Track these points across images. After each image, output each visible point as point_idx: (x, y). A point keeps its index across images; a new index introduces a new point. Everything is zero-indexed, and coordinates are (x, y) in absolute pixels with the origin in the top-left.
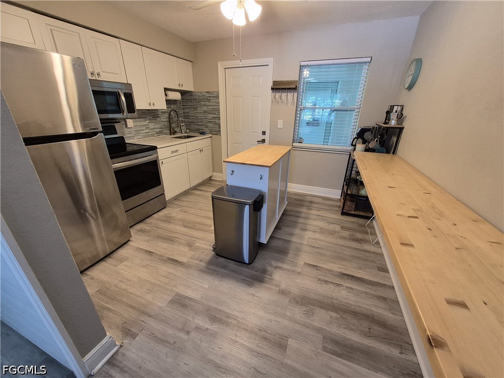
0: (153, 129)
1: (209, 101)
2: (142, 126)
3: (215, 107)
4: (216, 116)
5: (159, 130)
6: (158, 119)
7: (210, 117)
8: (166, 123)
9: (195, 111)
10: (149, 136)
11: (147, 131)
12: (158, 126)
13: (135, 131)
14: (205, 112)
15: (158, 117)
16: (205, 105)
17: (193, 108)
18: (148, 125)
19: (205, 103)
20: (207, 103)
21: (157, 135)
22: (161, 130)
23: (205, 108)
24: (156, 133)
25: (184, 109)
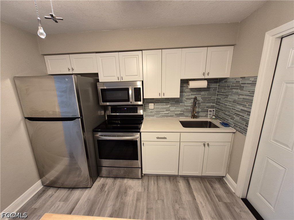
0: (174, 111)
1: (241, 88)
2: (163, 108)
3: (248, 97)
4: (246, 109)
5: (180, 112)
6: (181, 104)
7: (238, 108)
8: (189, 108)
9: (226, 99)
10: (167, 116)
11: (167, 112)
12: (180, 109)
13: (156, 111)
14: (234, 101)
15: (182, 102)
16: (237, 94)
17: (224, 95)
18: (169, 108)
19: (237, 91)
20: (239, 91)
21: (176, 116)
22: (182, 112)
23: (236, 97)
24: (175, 115)
25: (218, 95)
